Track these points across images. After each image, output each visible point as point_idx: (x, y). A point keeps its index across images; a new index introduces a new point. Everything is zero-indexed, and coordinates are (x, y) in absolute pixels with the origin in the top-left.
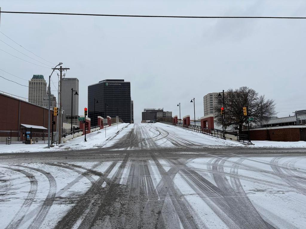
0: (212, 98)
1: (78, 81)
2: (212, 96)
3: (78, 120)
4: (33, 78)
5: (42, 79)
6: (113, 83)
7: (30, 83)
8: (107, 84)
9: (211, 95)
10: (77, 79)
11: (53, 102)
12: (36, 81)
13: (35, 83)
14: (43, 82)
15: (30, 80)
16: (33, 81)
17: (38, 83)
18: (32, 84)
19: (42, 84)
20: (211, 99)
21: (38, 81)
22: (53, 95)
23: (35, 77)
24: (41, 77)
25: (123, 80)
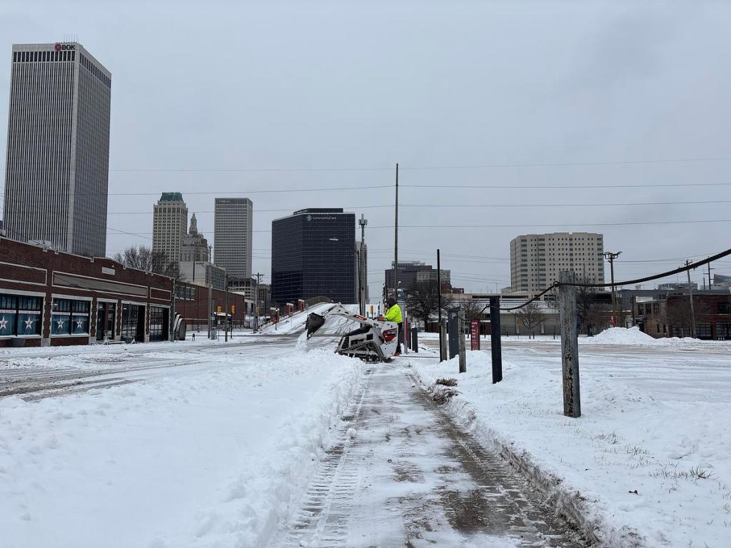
0: (525, 245)
1: (251, 203)
2: (526, 241)
3: (251, 287)
4: (161, 200)
5: (178, 200)
6: (320, 216)
7: (156, 210)
8: (309, 218)
9: (523, 239)
10: (249, 201)
11: (202, 250)
12: (167, 206)
13: (165, 209)
14: (180, 206)
15: (156, 204)
16: (163, 206)
17: (172, 210)
18: (160, 211)
19: (178, 211)
20: (524, 248)
21: (172, 206)
22: (201, 236)
23: (166, 197)
24: (177, 197)
25: (341, 210)
